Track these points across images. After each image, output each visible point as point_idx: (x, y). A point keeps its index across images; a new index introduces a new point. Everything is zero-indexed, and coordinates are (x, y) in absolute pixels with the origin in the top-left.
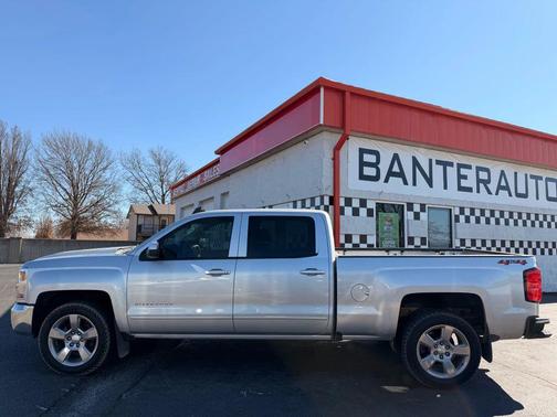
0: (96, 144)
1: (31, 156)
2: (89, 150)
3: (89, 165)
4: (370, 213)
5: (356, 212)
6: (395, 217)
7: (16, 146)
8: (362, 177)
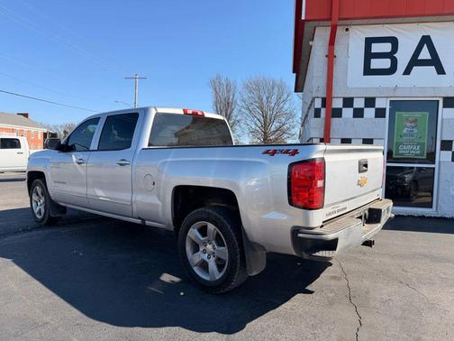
0: (278, 82)
1: (237, 97)
2: (273, 88)
3: (274, 99)
4: (380, 113)
5: (358, 113)
6: (423, 116)
7: (228, 91)
8: (368, 71)
